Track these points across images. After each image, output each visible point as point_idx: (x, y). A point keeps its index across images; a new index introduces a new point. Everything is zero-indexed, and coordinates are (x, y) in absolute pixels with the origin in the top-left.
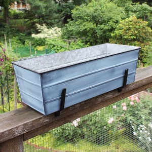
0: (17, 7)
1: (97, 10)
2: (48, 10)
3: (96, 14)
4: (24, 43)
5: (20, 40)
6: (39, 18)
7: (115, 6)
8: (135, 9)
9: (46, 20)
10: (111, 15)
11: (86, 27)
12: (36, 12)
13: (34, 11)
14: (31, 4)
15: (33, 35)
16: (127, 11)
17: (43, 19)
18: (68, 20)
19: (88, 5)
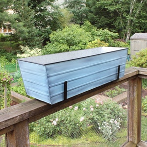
0: (4, 31)
1: (69, 34)
2: (30, 34)
3: (69, 38)
4: (10, 61)
5: (7, 58)
6: (23, 41)
7: (84, 31)
8: (99, 33)
9: (29, 42)
10: (81, 38)
11: (61, 48)
12: (20, 36)
13: (19, 34)
14: (16, 29)
15: (18, 55)
16: (93, 35)
17: (26, 42)
18: (47, 42)
19: (63, 31)
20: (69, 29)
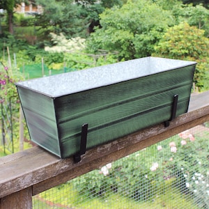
0: (25, 10)
1: (134, 14)
2: (68, 15)
3: (133, 20)
4: (34, 60)
5: (29, 54)
6: (55, 25)
7: (159, 9)
8: (187, 12)
9: (65, 28)
10: (154, 21)
11: (119, 37)
12: (51, 17)
13: (48, 15)
14: (44, 6)
15: (47, 49)
16: (176, 15)
17: (61, 27)
18: (95, 28)
19: (123, 8)
20: (134, 4)
